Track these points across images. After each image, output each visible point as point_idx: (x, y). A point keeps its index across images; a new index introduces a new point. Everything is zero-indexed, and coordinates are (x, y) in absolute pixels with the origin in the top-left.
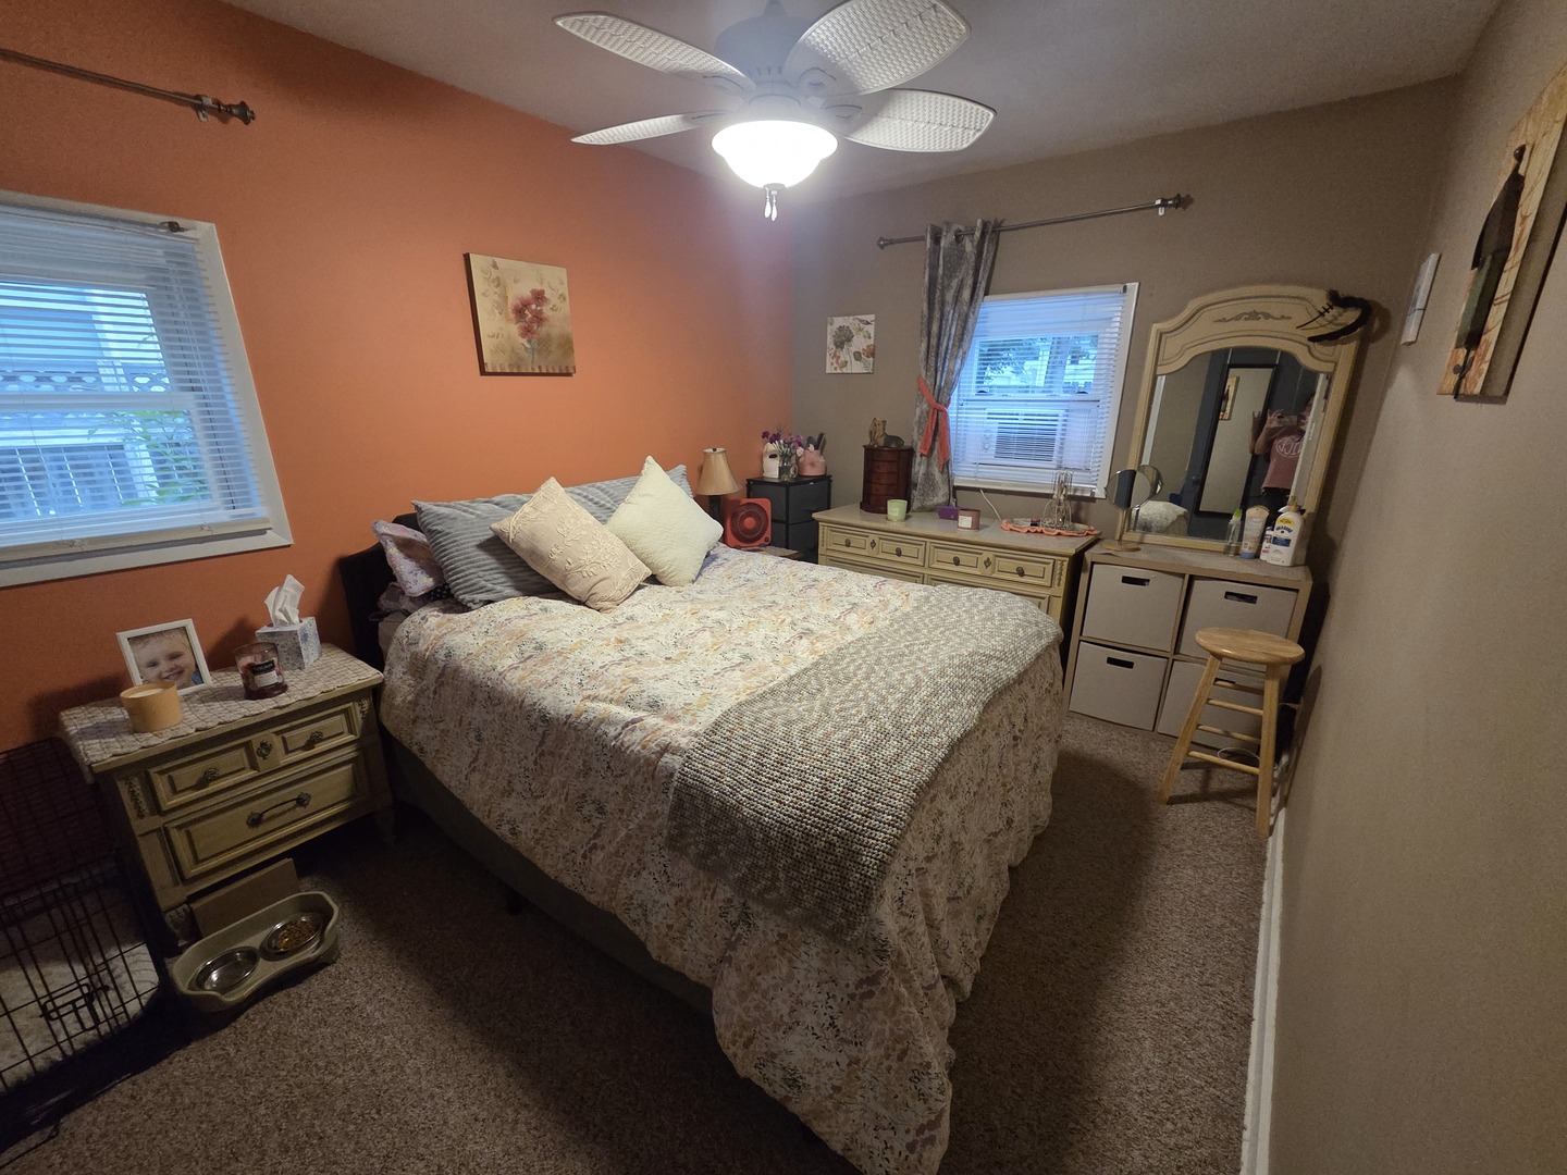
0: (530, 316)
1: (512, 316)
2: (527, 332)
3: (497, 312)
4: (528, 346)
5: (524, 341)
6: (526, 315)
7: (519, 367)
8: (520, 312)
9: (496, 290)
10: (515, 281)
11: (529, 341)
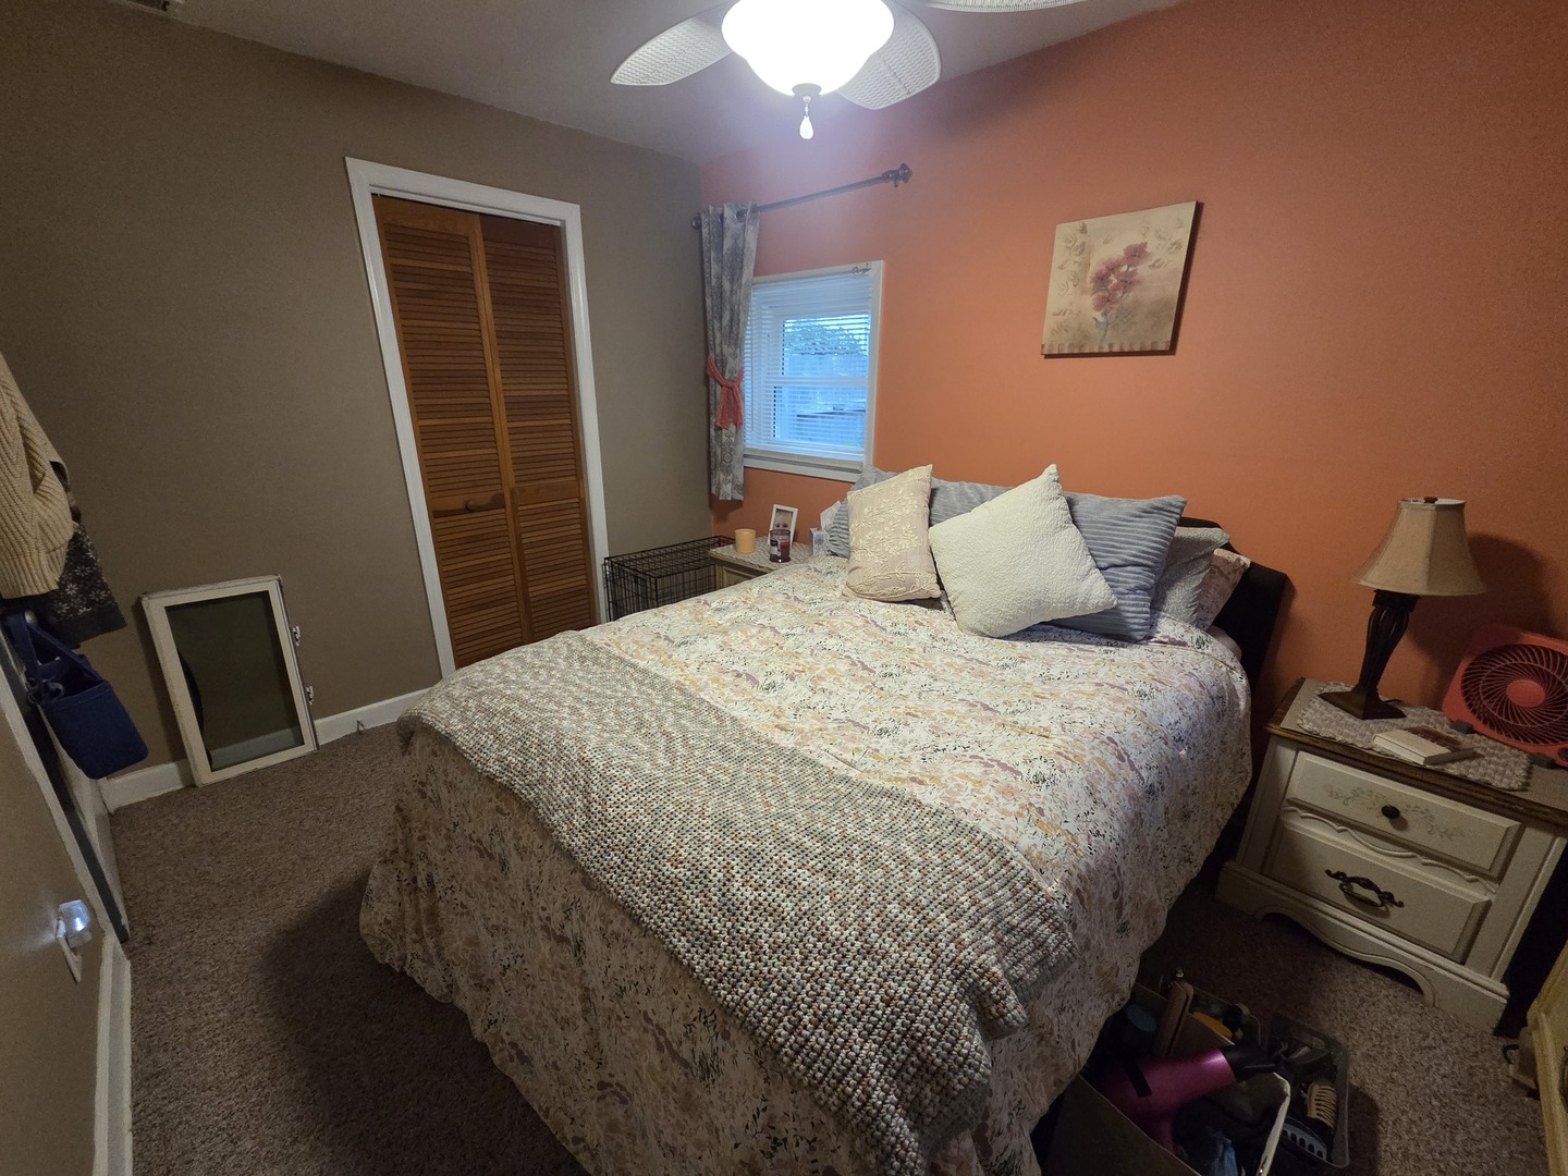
0: (1115, 281)
1: (1090, 285)
2: (1104, 303)
3: (1071, 285)
4: (1101, 319)
5: (1098, 315)
6: (1111, 281)
7: (1081, 346)
8: (1101, 279)
9: (1078, 259)
10: (1105, 242)
11: (1105, 314)
